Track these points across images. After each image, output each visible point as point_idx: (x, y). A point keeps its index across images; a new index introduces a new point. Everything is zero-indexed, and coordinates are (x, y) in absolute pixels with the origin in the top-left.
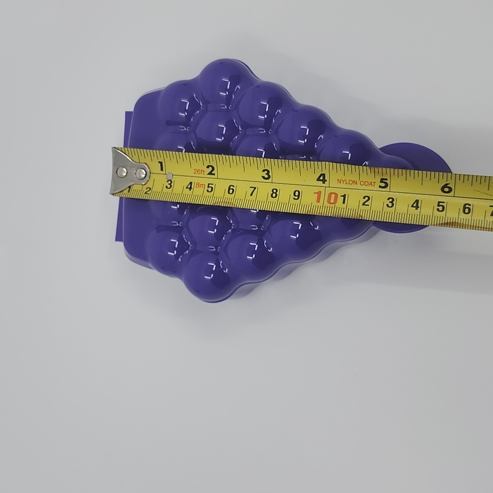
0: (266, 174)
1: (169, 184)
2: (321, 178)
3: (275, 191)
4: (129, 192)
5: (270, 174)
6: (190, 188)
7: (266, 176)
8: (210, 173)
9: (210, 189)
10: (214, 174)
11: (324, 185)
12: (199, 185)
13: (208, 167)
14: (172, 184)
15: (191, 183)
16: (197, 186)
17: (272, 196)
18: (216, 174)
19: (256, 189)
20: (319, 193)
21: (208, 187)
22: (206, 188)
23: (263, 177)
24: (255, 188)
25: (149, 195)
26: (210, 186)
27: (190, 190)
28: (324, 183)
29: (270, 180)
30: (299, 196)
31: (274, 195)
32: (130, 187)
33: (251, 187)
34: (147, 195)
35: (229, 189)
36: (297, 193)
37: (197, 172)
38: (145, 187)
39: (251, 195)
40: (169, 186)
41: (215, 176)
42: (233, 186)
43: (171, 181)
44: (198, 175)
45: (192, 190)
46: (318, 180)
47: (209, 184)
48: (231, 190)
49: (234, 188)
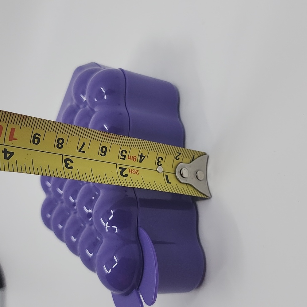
0: (69, 164)
1: (160, 162)
2: (8, 155)
3: (60, 146)
4: (194, 156)
5: (64, 164)
6: (141, 156)
7: (68, 162)
8: (124, 169)
9: (124, 153)
10: (120, 168)
11: (6, 147)
12: (134, 159)
13: (126, 176)
14: (157, 161)
15: (141, 161)
16: (135, 158)
17: (63, 140)
18: (118, 168)
19: (79, 149)
20: (11, 138)
21: (125, 156)
22: (127, 155)
23: (72, 161)
24: (80, 151)
25: (177, 152)
26: (123, 157)
27: (142, 154)
28: (6, 150)
29: (65, 158)
30: (34, 138)
31: (61, 141)
32: (193, 160)
33: (84, 152)
34: (179, 152)
35: (105, 152)
36: (36, 141)
37: (136, 171)
38: (180, 160)
39: (84, 144)
40: (160, 159)
41: (119, 166)
42: (101, 155)
43: (159, 165)
44: (135, 169)
45: (140, 154)
46: (12, 154)
47: (124, 159)
48: (104, 151)
49: (100, 153)
